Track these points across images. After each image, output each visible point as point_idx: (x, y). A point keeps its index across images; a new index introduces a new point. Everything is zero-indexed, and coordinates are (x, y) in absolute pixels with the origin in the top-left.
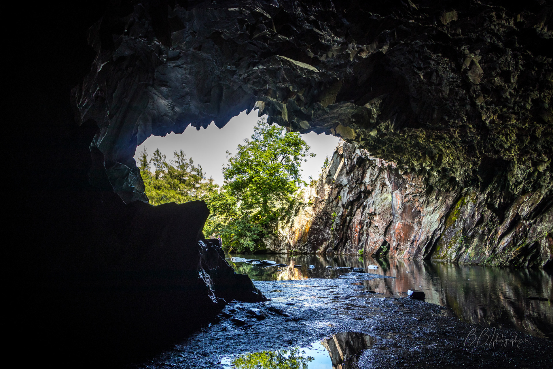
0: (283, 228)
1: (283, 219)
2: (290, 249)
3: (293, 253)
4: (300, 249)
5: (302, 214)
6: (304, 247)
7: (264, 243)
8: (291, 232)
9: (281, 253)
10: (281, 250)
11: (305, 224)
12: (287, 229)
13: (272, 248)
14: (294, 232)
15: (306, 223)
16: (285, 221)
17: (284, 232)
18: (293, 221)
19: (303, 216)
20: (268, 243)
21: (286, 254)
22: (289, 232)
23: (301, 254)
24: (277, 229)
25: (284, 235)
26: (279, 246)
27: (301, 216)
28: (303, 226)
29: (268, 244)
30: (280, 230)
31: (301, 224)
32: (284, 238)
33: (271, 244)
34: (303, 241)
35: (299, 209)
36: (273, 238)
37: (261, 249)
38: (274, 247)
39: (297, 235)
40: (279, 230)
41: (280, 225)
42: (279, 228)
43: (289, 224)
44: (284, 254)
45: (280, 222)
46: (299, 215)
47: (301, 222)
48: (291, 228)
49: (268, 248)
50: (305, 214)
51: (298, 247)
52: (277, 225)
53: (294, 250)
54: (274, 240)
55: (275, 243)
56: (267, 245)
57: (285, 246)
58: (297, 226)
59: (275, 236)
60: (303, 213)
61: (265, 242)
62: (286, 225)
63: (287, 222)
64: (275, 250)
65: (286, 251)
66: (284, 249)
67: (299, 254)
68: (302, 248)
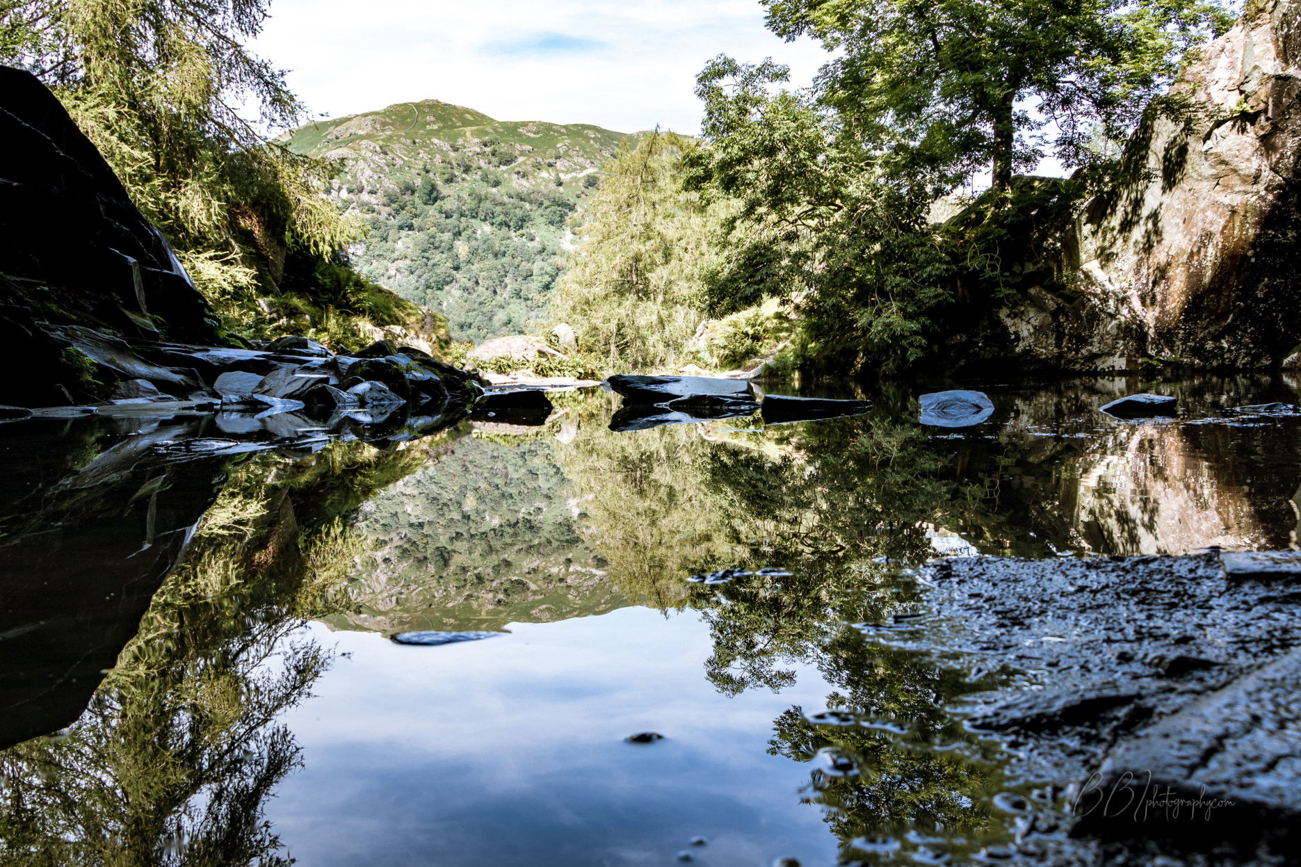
0: (1105, 257)
1: (1098, 213)
2: (1145, 354)
3: (1161, 372)
4: (1198, 351)
5: (1201, 178)
6: (1216, 338)
7: (1006, 328)
8: (1144, 271)
9: (1096, 374)
10: (1093, 357)
11: (1216, 229)
12: (1127, 259)
13: (1047, 349)
14: (1162, 273)
15: (1222, 222)
16: (1116, 221)
17: (1114, 275)
18: (1154, 216)
19: (1206, 186)
20: (1025, 330)
21: (1121, 373)
22: (1137, 272)
23: (1202, 371)
24: (1075, 264)
25: (1109, 287)
26: (1083, 341)
27: (1197, 186)
28: (1209, 235)
29: (1025, 334)
30: (1091, 265)
31: (1197, 231)
32: (1111, 302)
33: (1038, 330)
34: (1211, 312)
35: (1183, 150)
36: (1051, 302)
37: (988, 355)
38: (1058, 345)
39: (1177, 289)
40: (1085, 267)
41: (1089, 245)
42: (1083, 257)
43: (1138, 233)
44: (1112, 373)
45: (1087, 229)
46: (1185, 185)
47: (1198, 217)
48: (1148, 248)
49: (1026, 352)
50: (1217, 177)
51: (1185, 340)
52: (1071, 247)
53: (1166, 354)
54: (1055, 315)
55: (1059, 325)
56: (1018, 338)
57: (1116, 338)
58: (1175, 241)
59: (1061, 296)
60: (1207, 169)
61: (1009, 322)
62: (1120, 242)
63: (1127, 226)
64: (1060, 356)
65: (1120, 363)
66: (1110, 354)
67: (1192, 371)
68: (1209, 345)
